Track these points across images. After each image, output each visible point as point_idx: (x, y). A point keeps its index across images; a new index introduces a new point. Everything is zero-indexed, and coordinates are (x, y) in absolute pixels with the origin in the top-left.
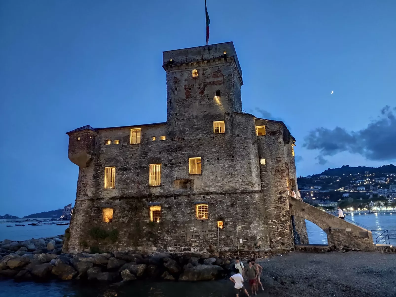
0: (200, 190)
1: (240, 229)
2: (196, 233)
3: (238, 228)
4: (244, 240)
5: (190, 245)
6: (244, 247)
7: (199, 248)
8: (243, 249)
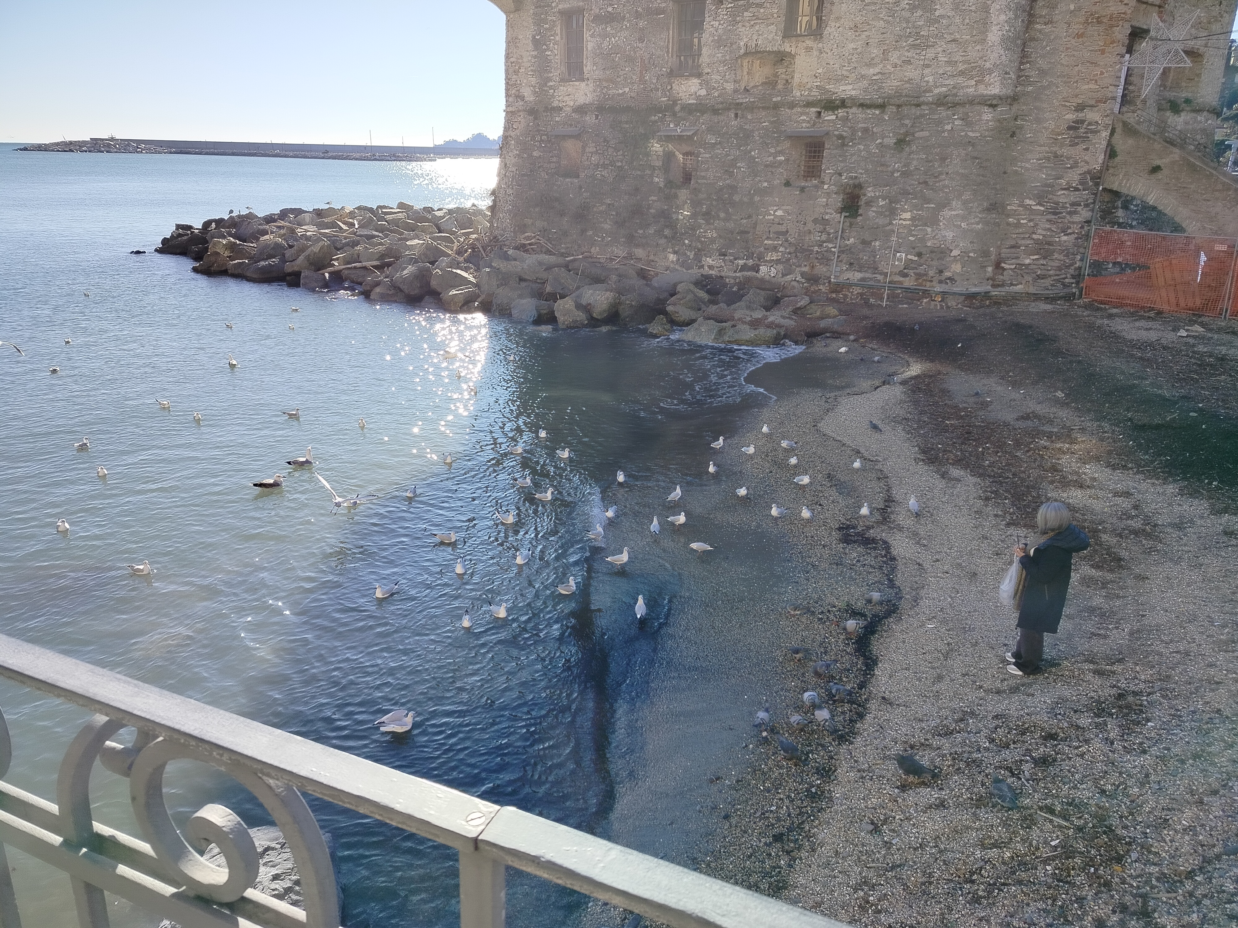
0: (810, 90)
1: (904, 223)
2: (779, 224)
3: (901, 219)
4: (909, 257)
5: (760, 257)
6: (906, 275)
7: (780, 267)
8: (901, 283)
